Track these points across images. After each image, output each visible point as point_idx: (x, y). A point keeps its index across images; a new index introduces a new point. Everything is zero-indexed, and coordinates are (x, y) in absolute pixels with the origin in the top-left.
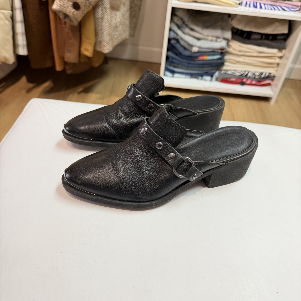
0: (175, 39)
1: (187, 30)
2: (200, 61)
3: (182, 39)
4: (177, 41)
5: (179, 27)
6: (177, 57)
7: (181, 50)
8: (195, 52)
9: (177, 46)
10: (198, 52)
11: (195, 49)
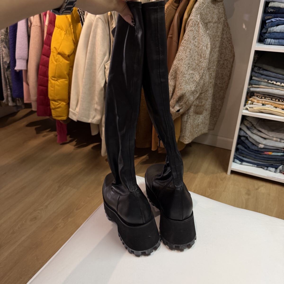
0: (244, 136)
1: (255, 131)
2: (266, 155)
3: (250, 137)
4: (247, 138)
5: (248, 128)
6: (246, 150)
7: (249, 145)
8: (261, 148)
9: (246, 141)
10: (264, 148)
11: (261, 146)
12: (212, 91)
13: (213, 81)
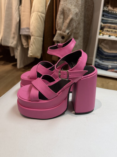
12: (83, 24)
13: (83, 18)
